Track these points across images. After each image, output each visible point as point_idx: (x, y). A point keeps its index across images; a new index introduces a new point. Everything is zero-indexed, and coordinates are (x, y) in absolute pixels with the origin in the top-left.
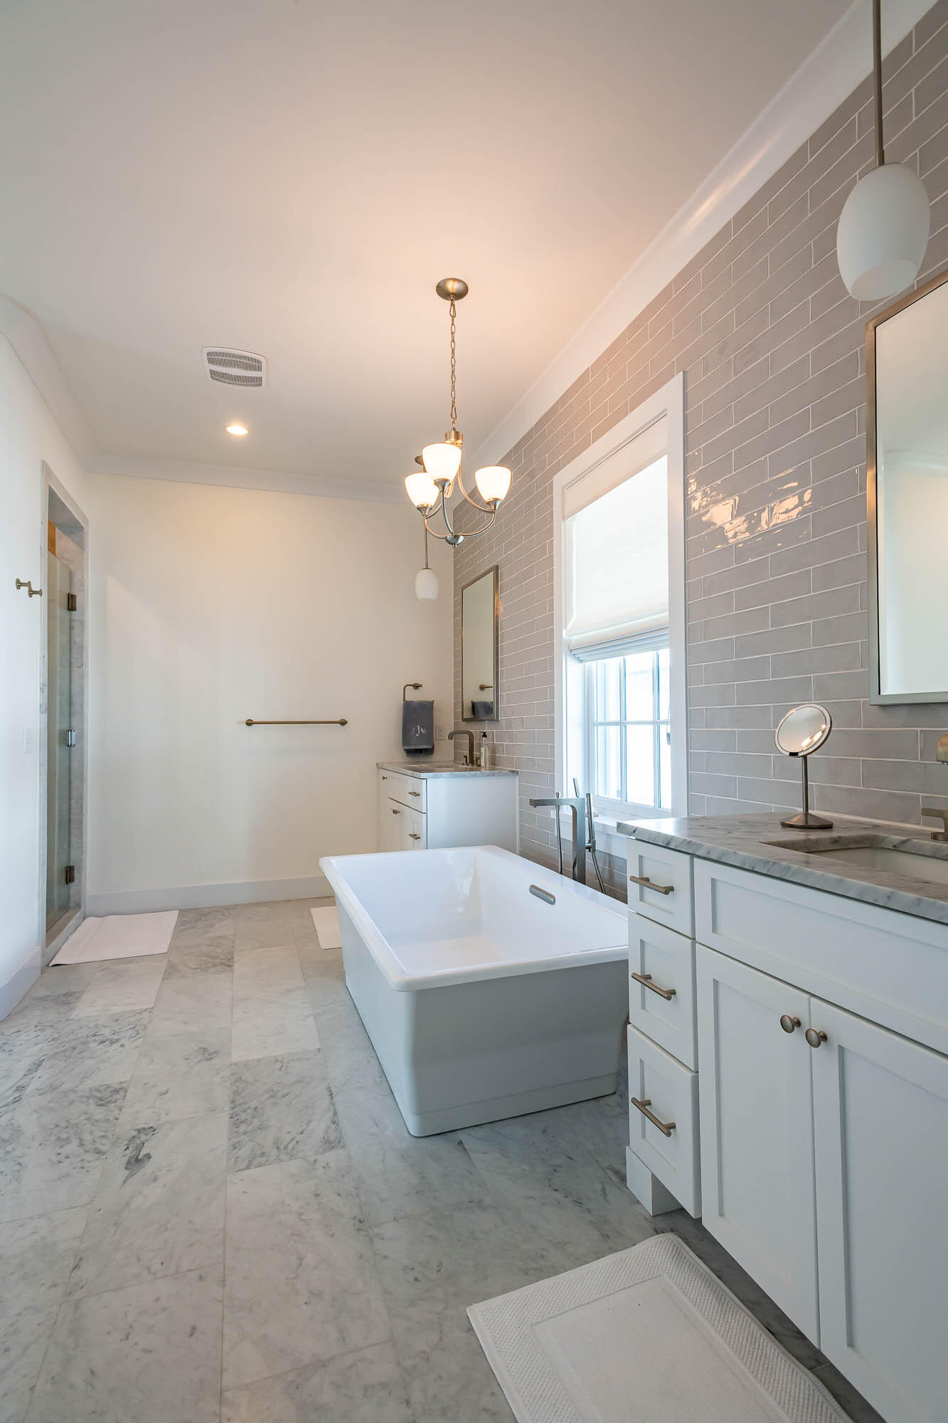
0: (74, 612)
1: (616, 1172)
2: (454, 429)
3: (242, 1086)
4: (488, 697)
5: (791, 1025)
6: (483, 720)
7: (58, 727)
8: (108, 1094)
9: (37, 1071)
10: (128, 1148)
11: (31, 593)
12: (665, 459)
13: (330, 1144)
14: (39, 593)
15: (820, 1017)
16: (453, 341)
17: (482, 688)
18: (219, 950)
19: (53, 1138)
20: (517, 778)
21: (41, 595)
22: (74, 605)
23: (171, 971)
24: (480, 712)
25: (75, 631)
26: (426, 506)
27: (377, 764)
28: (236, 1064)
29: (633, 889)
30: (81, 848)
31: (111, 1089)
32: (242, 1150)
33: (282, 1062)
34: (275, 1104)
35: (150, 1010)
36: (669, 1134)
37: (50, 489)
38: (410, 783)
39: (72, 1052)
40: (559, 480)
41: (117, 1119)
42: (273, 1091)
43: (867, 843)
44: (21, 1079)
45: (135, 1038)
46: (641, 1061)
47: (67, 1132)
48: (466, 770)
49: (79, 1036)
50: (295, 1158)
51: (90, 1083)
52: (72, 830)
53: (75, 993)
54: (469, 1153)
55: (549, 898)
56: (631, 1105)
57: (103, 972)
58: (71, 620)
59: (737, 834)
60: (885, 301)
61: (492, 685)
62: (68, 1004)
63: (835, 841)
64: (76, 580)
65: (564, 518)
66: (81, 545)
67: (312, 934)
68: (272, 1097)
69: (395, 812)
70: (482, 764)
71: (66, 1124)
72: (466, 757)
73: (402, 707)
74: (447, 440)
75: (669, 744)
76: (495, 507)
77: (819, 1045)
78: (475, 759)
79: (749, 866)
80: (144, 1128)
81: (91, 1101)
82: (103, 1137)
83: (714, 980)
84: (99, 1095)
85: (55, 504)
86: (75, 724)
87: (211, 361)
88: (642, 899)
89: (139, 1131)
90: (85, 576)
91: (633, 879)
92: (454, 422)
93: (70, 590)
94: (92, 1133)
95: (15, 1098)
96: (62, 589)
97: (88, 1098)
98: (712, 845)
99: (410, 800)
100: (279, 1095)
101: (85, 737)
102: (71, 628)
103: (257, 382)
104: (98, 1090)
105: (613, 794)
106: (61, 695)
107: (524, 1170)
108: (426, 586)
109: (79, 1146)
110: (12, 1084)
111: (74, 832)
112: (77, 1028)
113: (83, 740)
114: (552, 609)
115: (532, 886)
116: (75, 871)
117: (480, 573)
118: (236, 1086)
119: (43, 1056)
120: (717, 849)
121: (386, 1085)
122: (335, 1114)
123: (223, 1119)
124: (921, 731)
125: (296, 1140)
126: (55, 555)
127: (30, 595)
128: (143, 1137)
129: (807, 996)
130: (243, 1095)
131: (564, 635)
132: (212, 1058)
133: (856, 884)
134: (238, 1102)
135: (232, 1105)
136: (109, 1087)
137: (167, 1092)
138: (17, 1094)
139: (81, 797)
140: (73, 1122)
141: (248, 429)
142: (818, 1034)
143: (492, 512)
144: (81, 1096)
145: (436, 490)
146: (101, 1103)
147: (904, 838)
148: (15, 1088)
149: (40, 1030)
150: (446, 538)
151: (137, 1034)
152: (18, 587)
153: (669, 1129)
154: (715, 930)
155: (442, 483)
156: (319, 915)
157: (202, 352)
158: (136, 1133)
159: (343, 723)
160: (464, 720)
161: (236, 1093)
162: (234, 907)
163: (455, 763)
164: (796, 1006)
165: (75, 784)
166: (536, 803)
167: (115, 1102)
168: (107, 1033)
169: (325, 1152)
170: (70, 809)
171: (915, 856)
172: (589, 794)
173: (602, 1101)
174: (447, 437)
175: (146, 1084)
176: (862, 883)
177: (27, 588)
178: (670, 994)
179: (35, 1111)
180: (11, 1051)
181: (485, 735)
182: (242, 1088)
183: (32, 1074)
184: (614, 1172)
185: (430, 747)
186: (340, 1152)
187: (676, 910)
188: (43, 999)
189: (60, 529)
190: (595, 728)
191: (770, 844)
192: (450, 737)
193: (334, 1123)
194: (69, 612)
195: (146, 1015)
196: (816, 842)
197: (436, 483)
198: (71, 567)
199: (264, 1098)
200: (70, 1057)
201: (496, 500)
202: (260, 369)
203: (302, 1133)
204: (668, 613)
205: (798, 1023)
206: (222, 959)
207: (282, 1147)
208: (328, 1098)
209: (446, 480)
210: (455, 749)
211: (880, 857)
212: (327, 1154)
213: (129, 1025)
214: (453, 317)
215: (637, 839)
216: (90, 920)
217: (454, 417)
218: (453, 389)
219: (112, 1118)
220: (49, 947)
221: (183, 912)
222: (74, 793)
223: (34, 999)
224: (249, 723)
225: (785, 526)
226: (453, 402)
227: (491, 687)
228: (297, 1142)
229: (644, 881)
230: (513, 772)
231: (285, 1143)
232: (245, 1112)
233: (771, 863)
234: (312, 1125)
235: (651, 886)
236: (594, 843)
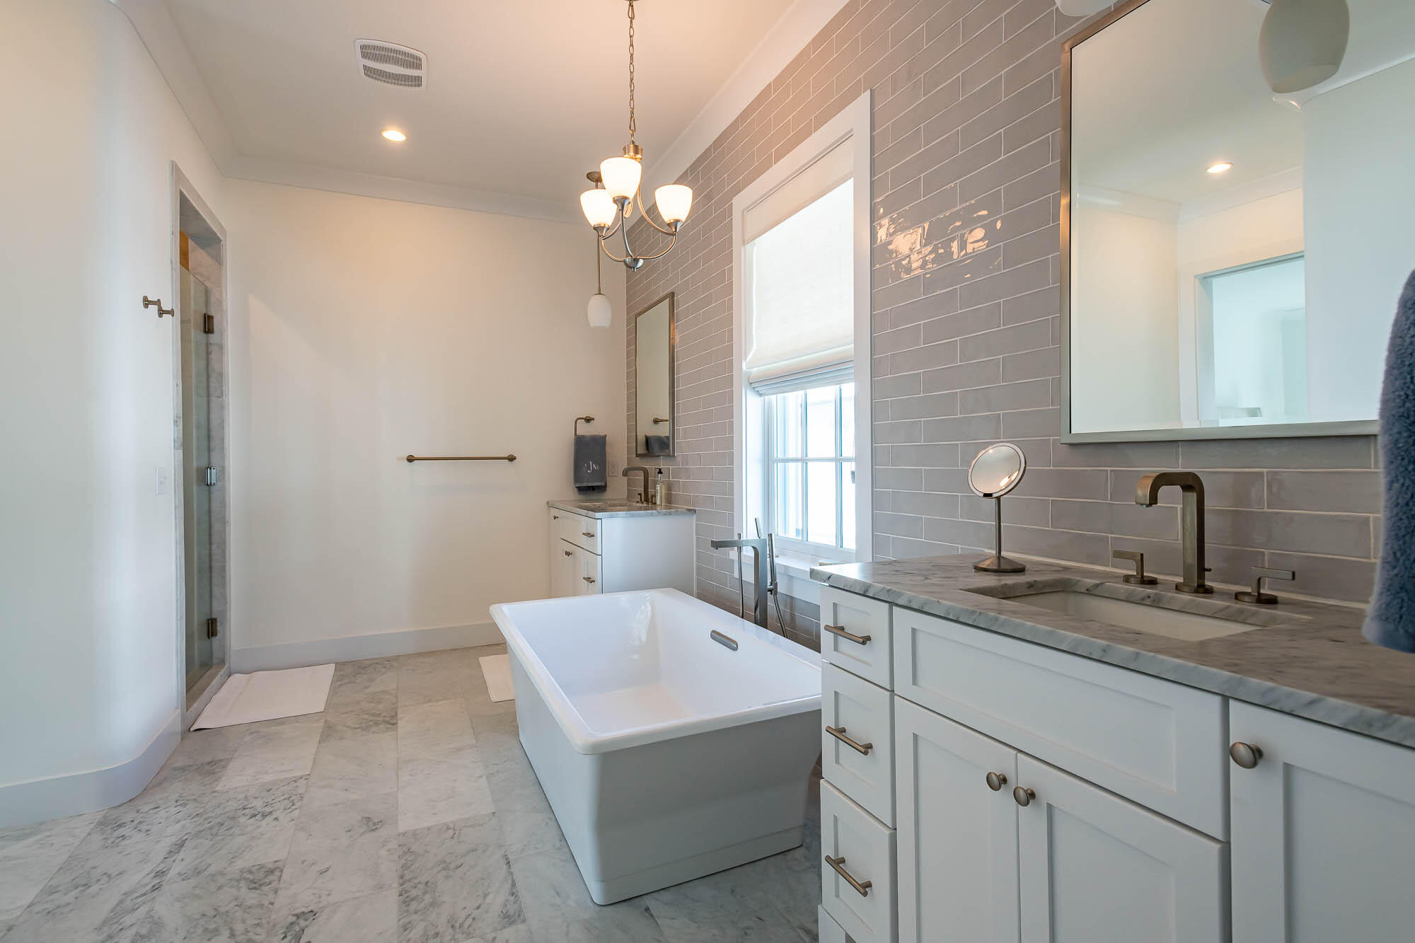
0: (211, 335)
1: (808, 932)
2: (633, 143)
3: (410, 858)
4: (663, 430)
5: (998, 782)
6: (658, 456)
7: (195, 464)
8: (261, 875)
9: (179, 852)
10: (285, 937)
11: (161, 313)
12: (851, 182)
13: (510, 918)
14: (171, 312)
15: (1027, 774)
16: (632, 45)
17: (656, 421)
18: (381, 706)
19: (200, 931)
20: (695, 516)
21: (173, 316)
22: (211, 328)
23: (329, 732)
24: (655, 447)
25: (213, 356)
26: (603, 225)
27: (548, 503)
28: (404, 834)
29: (826, 638)
30: (224, 597)
31: (264, 870)
32: (414, 931)
33: (454, 829)
34: (447, 877)
35: (307, 777)
36: (865, 894)
37: (182, 194)
38: (583, 522)
39: (219, 830)
40: (739, 202)
41: (272, 904)
42: (445, 862)
43: (1061, 587)
44: (162, 862)
45: (290, 810)
46: (835, 818)
47: (216, 922)
48: (640, 509)
49: (227, 810)
50: (472, 937)
51: (240, 864)
52: (213, 578)
53: (221, 760)
54: (656, 919)
55: (731, 644)
56: (825, 864)
57: (252, 736)
58: (208, 344)
59: (934, 581)
60: (1084, 19)
61: (668, 419)
62: (214, 773)
63: (1031, 585)
64: (213, 299)
65: (744, 243)
66: (218, 259)
67: (483, 687)
68: (444, 869)
69: (568, 554)
70: (658, 502)
71: (213, 913)
72: (640, 494)
73: (573, 442)
74: (625, 154)
75: (853, 482)
76: (676, 229)
77: (1028, 803)
78: (650, 497)
79: (954, 616)
80: (303, 913)
81: (243, 884)
82: (258, 925)
83: (914, 734)
84: (251, 877)
85: (187, 213)
86: (214, 461)
87: (365, 56)
88: (836, 649)
89: (298, 916)
90: (224, 295)
91: (827, 628)
92: (632, 135)
93: (207, 310)
94: (244, 921)
95: (153, 886)
96: (196, 308)
97: (238, 881)
98: (914, 594)
99: (584, 541)
100: (452, 866)
101: (227, 474)
102: (208, 353)
103: (417, 81)
104: (250, 872)
105: (792, 534)
106: (198, 428)
107: (714, 935)
108: (599, 312)
109: (229, 938)
110: (150, 869)
111: (216, 581)
112: (223, 802)
113: (224, 478)
114: (731, 339)
115: (713, 631)
116: (218, 624)
117: (657, 299)
118: (404, 859)
119: (185, 835)
120: (920, 598)
121: (566, 850)
122: (514, 884)
123: (391, 898)
124: (1111, 471)
125: (472, 916)
126: (188, 269)
127: (160, 315)
128: (302, 923)
129: (1014, 752)
130: (413, 868)
131: (744, 367)
132: (377, 829)
133: (1070, 637)
134: (408, 877)
135: (401, 881)
136: (261, 867)
137: (327, 870)
138: (156, 881)
139: (223, 542)
140: (223, 910)
141: (407, 136)
142: (998, 777)
143: (673, 235)
144: (231, 880)
145: (614, 208)
146: (254, 885)
147: (1098, 582)
148: (153, 874)
149: (181, 805)
150: (624, 261)
151: (293, 805)
152: (146, 306)
153: (865, 888)
154: (915, 682)
155: (621, 201)
156: (490, 665)
157: (354, 43)
158: (295, 918)
159: (512, 459)
160: (637, 455)
161: (405, 867)
162: (397, 658)
163: (628, 500)
164: (1002, 762)
165: (216, 527)
166: (717, 545)
167: (270, 884)
168: (258, 804)
169: (505, 927)
170: (210, 555)
171: (1109, 600)
172: (771, 535)
173: (789, 855)
174: (625, 151)
175: (303, 862)
176: (1076, 635)
177: (156, 307)
178: (867, 749)
179: (178, 900)
180: (148, 830)
181: (660, 472)
182: (411, 861)
183: (172, 856)
184: (805, 931)
185: (603, 484)
186: (521, 927)
187: (874, 661)
188: (183, 769)
189: (192, 240)
190: (775, 464)
191: (970, 590)
192: (625, 473)
193: (512, 895)
194: (205, 335)
195: (302, 782)
196: (1014, 587)
197: (615, 201)
198: (207, 284)
199: (435, 870)
200: (216, 835)
201: (677, 221)
202: (419, 67)
203: (478, 908)
204: (853, 345)
205: (1004, 780)
206: (384, 717)
207: (457, 925)
208: (505, 867)
209: (625, 198)
210: (628, 486)
211: (1072, 599)
212: (506, 930)
213: (283, 795)
214: (632, 19)
215: (830, 586)
216: (236, 678)
217: (633, 131)
218: (632, 99)
219: (266, 903)
220: (190, 710)
221: (340, 666)
222: (215, 538)
223: (175, 769)
224: (411, 459)
225: (977, 256)
226: (632, 113)
227: (666, 421)
228: (474, 919)
229: (839, 630)
230: (690, 510)
231: (460, 921)
232: (415, 887)
233: (978, 614)
234: (489, 899)
235: (847, 636)
236: (776, 585)
